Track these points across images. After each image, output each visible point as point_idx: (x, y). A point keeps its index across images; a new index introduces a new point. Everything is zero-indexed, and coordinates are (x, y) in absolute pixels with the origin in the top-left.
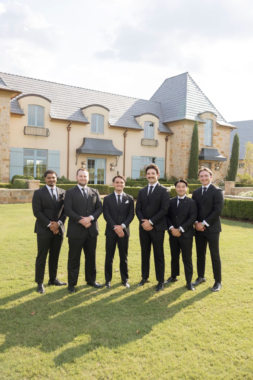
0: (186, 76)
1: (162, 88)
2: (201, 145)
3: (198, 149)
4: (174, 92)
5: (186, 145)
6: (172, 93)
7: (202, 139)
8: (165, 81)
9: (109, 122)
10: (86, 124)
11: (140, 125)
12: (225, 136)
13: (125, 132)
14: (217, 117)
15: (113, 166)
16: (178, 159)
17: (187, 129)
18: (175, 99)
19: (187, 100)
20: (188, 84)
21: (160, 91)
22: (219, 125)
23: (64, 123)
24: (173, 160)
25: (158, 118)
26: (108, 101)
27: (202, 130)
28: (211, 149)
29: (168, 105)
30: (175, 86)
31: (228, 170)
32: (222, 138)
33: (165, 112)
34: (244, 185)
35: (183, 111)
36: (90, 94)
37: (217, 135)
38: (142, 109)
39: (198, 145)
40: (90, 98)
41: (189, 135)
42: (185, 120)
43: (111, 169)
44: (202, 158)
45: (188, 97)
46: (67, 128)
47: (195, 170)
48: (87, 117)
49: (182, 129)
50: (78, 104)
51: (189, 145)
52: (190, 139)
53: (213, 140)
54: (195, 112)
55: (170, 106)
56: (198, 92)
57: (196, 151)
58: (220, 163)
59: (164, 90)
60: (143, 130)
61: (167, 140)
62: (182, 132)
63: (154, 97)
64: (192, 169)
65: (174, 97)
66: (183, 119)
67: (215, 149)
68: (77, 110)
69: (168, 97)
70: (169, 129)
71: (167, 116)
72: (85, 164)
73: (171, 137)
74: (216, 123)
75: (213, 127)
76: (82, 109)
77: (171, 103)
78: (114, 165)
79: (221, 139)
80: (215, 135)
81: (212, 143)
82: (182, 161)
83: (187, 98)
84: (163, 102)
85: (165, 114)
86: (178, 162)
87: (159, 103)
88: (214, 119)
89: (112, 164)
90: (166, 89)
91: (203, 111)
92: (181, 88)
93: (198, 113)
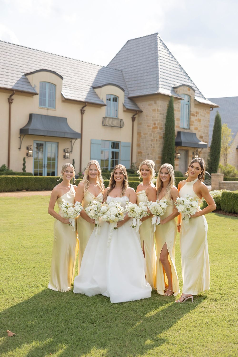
0: (156, 37)
1: (123, 52)
2: (177, 126)
3: (174, 132)
4: (141, 58)
5: (159, 126)
6: (138, 59)
7: (178, 120)
8: (126, 43)
9: (62, 93)
10: (33, 95)
11: (101, 99)
12: (204, 116)
13: (83, 108)
14: (195, 92)
15: (68, 153)
16: (148, 145)
17: (160, 106)
18: (142, 66)
19: (159, 69)
20: (158, 49)
21: (120, 55)
22: (198, 103)
23: (4, 92)
24: (141, 146)
25: (123, 90)
26: (59, 66)
27: (178, 108)
28: (188, 133)
29: (133, 74)
30: (141, 50)
31: (208, 160)
32: (201, 119)
33: (130, 83)
34: (228, 179)
35: (155, 82)
36: (34, 55)
37: (195, 114)
38: (101, 78)
39: (174, 127)
40: (35, 60)
41: (163, 114)
42: (159, 94)
43: (64, 157)
44: (179, 144)
45: (160, 65)
46: (9, 99)
47: (170, 159)
48: (35, 85)
49: (155, 107)
50: (21, 68)
51: (162, 126)
52: (164, 118)
53: (190, 121)
54: (169, 85)
55: (136, 76)
56: (171, 59)
57: (172, 135)
58: (199, 150)
59: (126, 54)
60: (104, 105)
61: (133, 119)
62: (154, 110)
63: (112, 63)
64: (166, 157)
65: (141, 64)
66: (156, 92)
67: (192, 132)
68: (21, 76)
69: (132, 63)
70: (136, 105)
71: (133, 89)
72: (32, 149)
73: (139, 116)
74: (194, 100)
75: (190, 104)
76: (26, 75)
77: (138, 71)
78: (69, 150)
79: (199, 121)
80: (193, 115)
81: (189, 125)
82: (154, 147)
83: (159, 67)
84: (126, 70)
85: (130, 86)
86: (148, 149)
87: (121, 72)
88: (192, 94)
89: (66, 149)
90: (129, 53)
91: (178, 85)
92: (150, 53)
93: (173, 86)
